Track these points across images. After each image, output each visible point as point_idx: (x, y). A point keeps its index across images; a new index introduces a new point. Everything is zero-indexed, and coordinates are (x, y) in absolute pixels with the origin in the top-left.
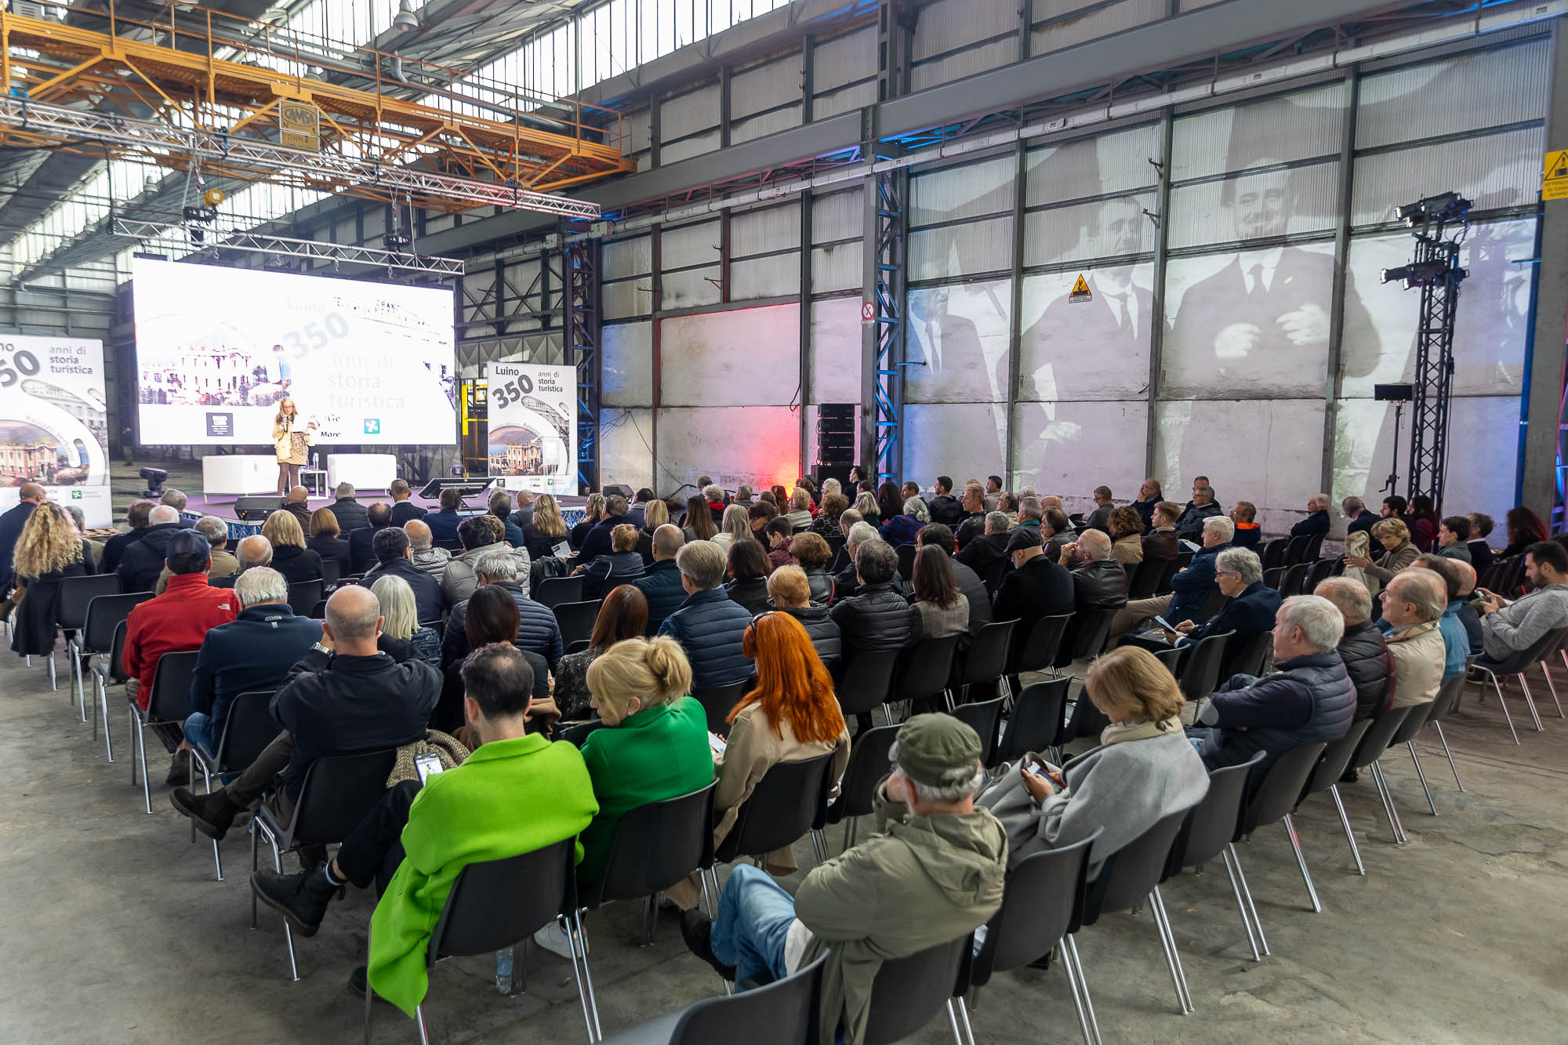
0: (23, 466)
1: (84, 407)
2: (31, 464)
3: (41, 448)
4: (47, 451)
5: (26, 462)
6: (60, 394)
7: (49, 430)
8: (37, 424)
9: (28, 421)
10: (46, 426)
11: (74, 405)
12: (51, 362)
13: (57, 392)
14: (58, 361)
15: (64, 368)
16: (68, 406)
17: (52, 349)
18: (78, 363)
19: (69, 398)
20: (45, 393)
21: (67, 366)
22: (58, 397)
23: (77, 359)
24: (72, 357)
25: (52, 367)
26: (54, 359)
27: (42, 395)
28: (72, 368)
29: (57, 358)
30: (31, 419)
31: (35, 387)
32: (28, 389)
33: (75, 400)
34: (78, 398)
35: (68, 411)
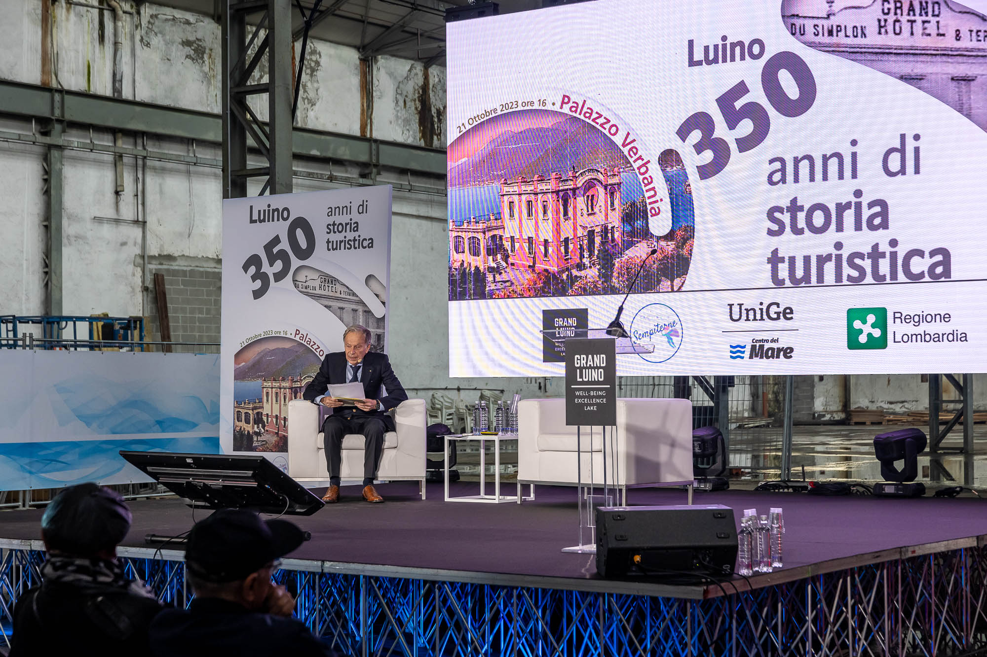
1: (360, 309)
6: (334, 290)
7: (318, 354)
8: (305, 344)
9: (297, 338)
10: (315, 347)
11: (349, 306)
12: (328, 233)
13: (331, 286)
14: (336, 230)
15: (341, 242)
16: (342, 309)
17: (330, 210)
18: (357, 230)
19: (342, 296)
20: (317, 288)
21: (345, 237)
22: (331, 294)
23: (356, 223)
24: (351, 220)
25: (328, 242)
26: (331, 227)
27: (314, 292)
28: (350, 240)
29: (334, 224)
30: (300, 335)
31: (308, 279)
32: (300, 284)
33: (351, 297)
34: (354, 294)
35: (341, 319)
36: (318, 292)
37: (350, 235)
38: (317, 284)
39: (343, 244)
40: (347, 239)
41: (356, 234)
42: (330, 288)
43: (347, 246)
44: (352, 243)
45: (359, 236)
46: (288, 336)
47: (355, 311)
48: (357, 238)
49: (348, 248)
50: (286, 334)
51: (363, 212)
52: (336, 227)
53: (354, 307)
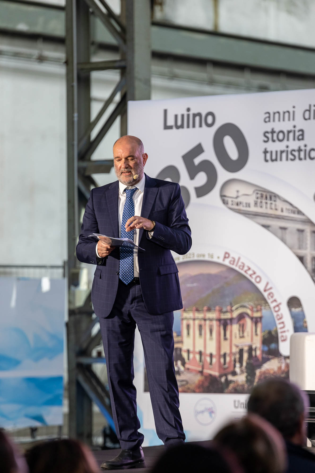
0: (214, 353)
2: (225, 349)
3: (241, 317)
4: (248, 322)
5: (219, 348)
6: (273, 207)
7: (253, 280)
8: (237, 268)
9: (227, 262)
10: (250, 272)
11: (292, 226)
12: (265, 142)
13: (269, 202)
14: (275, 138)
15: (282, 152)
16: (284, 229)
17: (267, 115)
18: (303, 139)
19: (285, 214)
20: (252, 204)
21: (287, 147)
22: (270, 212)
23: (302, 131)
24: (295, 127)
25: (266, 152)
26: (269, 135)
27: (248, 209)
28: (294, 150)
29: (273, 132)
30: (230, 259)
31: (240, 194)
32: (230, 200)
33: (296, 216)
34: (299, 212)
35: (283, 240)
36: (253, 209)
37: (294, 145)
38: (252, 200)
39: (284, 155)
40: (290, 149)
41: (301, 144)
42: (268, 205)
43: (290, 156)
44: (296, 154)
45: (305, 146)
46: (215, 259)
47: (301, 231)
48: (303, 148)
49: (292, 160)
50: (212, 256)
51: (309, 119)
52: (275, 135)
53: (300, 226)
